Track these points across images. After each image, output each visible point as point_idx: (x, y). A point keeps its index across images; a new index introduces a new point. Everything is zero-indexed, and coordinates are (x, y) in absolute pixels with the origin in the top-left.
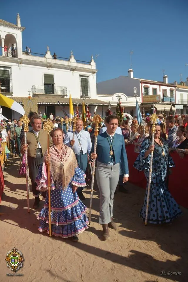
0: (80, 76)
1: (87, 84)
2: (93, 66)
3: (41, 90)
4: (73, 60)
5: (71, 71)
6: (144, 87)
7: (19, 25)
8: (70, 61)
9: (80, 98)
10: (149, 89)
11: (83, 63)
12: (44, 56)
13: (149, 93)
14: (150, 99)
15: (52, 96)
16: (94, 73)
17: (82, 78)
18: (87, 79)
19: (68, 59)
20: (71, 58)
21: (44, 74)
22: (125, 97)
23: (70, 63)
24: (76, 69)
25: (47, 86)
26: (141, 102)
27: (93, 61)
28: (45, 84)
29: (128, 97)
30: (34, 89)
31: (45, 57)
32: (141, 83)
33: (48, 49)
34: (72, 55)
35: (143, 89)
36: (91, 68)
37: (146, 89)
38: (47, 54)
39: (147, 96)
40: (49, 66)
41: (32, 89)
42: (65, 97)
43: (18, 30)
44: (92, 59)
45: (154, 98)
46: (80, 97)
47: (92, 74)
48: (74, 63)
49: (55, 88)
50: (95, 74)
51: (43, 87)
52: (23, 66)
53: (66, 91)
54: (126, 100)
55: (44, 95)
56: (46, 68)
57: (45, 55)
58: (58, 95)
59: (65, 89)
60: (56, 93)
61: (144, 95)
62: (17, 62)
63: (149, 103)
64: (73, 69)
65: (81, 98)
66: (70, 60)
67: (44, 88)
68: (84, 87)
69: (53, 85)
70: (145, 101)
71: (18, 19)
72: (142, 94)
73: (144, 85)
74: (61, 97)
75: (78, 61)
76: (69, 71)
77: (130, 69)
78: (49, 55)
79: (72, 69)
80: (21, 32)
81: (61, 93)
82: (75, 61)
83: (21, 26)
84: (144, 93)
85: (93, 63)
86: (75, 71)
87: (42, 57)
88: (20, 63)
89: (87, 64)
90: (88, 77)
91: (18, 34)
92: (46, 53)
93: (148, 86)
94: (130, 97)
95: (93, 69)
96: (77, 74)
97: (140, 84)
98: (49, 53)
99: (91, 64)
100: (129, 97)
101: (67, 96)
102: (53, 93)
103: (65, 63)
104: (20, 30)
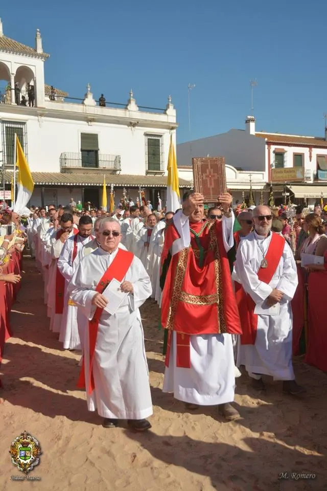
0: (146, 135)
1: (159, 148)
2: (171, 116)
3: (75, 161)
4: (133, 106)
5: (130, 127)
6: (274, 152)
7: (40, 50)
8: (127, 109)
9: (144, 175)
10: (285, 155)
11: (151, 112)
12: (82, 101)
13: (285, 164)
14: (285, 175)
15: (95, 172)
16: (172, 128)
17: (148, 139)
18: (159, 140)
19: (125, 106)
20: (130, 103)
21: (81, 134)
22: (234, 173)
23: (127, 112)
24: (138, 122)
25: (86, 153)
26: (267, 181)
27: (171, 107)
28: (82, 150)
29: (239, 172)
30: (63, 159)
31: (83, 103)
32: (268, 144)
33: (89, 89)
34: (132, 98)
35: (273, 156)
36: (167, 121)
37: (280, 155)
38: (87, 98)
39: (279, 170)
40: (89, 120)
41: (61, 159)
42: (118, 172)
43: (38, 58)
44: (170, 104)
45: (293, 174)
46: (145, 172)
47: (168, 131)
48: (135, 111)
49: (101, 158)
50: (174, 131)
51: (79, 155)
52: (45, 121)
53: (120, 162)
54: (236, 178)
55: (80, 169)
56: (86, 123)
57: (84, 100)
58: (104, 170)
59: (117, 160)
60: (102, 165)
61: (274, 168)
62: (36, 115)
63: (280, 183)
64: (133, 124)
65: (146, 174)
66: (128, 107)
67: (80, 158)
68: (154, 154)
69: (96, 152)
70: (275, 179)
71: (38, 40)
72: (270, 166)
73: (273, 148)
74: (110, 172)
75: (142, 108)
76: (126, 126)
77: (249, 117)
78: (90, 100)
79: (131, 123)
80: (43, 63)
81: (110, 166)
82: (138, 108)
83: (44, 52)
84: (274, 164)
85: (171, 111)
86: (136, 127)
87: (78, 103)
88: (41, 115)
89: (160, 113)
90: (161, 136)
91: (37, 66)
92: (86, 96)
93: (283, 149)
94: (244, 172)
95: (170, 123)
96: (140, 131)
97: (266, 146)
98: (90, 96)
99: (167, 112)
100: (241, 172)
101: (121, 170)
102: (97, 165)
103: (119, 113)
104: (41, 59)
